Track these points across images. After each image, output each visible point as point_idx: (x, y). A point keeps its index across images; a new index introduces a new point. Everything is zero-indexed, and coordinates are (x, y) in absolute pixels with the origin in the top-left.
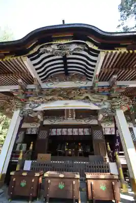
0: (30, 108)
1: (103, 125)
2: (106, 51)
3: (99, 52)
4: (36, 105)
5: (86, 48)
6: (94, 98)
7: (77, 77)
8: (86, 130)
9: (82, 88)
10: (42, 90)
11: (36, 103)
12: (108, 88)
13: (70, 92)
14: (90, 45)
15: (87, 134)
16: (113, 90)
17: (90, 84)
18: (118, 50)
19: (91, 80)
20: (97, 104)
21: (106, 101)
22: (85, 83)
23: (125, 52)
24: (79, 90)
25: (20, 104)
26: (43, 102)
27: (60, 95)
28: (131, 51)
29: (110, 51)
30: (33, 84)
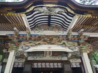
0: (22, 50)
1: (71, 61)
2: (79, 15)
3: (75, 15)
4: (27, 48)
5: (66, 11)
7: (57, 28)
8: (59, 64)
10: (31, 36)
11: (27, 46)
12: (77, 37)
13: (52, 39)
14: (69, 10)
15: (60, 67)
16: (80, 39)
17: (65, 33)
18: (86, 15)
19: (66, 31)
20: (71, 48)
21: (76, 46)
22: (62, 32)
23: (90, 17)
24: (58, 38)
25: (15, 46)
26: (32, 46)
27: (45, 41)
28: (94, 17)
29: (81, 16)
30: (25, 31)
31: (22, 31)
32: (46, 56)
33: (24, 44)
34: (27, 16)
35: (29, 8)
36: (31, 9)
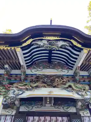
2: (88, 49)
3: (82, 49)
6: (76, 87)
9: (64, 76)
12: (88, 78)
13: (54, 80)
17: (71, 73)
19: (72, 69)
22: (66, 71)
24: (62, 78)
27: (44, 82)
30: (20, 69)
31: (15, 69)
32: (46, 105)
33: (17, 87)
34: (23, 50)
35: (25, 41)
36: (28, 42)
